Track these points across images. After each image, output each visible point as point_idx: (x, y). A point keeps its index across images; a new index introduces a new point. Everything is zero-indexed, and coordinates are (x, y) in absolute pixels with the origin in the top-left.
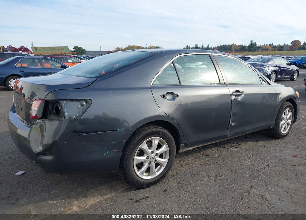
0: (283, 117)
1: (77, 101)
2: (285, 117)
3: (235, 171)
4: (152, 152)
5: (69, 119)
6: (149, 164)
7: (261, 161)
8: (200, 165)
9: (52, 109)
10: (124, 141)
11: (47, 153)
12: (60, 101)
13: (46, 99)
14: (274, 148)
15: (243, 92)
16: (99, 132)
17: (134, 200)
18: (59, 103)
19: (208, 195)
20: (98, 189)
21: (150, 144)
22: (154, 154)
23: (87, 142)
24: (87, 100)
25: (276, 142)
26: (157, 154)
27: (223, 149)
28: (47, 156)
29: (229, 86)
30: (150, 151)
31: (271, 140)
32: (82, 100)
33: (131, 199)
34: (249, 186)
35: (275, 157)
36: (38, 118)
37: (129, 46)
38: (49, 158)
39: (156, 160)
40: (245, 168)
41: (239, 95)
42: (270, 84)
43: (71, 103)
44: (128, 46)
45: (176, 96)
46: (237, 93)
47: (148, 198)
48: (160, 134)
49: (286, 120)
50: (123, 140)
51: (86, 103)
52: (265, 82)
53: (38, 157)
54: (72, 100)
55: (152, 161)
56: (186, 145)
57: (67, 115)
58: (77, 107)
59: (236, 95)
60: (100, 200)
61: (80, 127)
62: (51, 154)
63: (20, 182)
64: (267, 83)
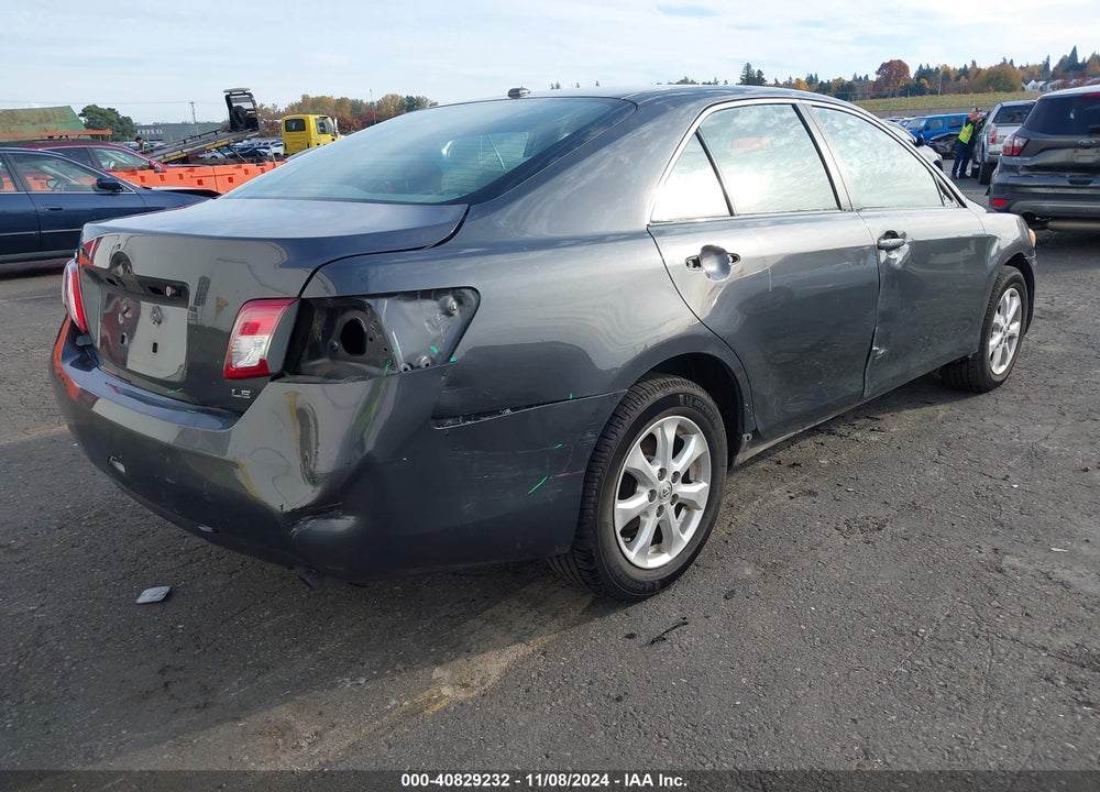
0: (997, 324)
1: (430, 298)
2: (1002, 320)
3: (914, 506)
4: (662, 472)
5: (409, 369)
6: (658, 516)
7: (975, 466)
8: (791, 498)
9: (327, 333)
10: (591, 437)
11: (332, 509)
12: (368, 301)
13: (306, 295)
14: (989, 421)
15: (904, 236)
16: (508, 411)
17: (643, 638)
18: (363, 307)
19: (877, 590)
20: (492, 616)
21: (650, 447)
22: (669, 478)
23: (476, 452)
24: (463, 290)
25: (985, 401)
26: (676, 474)
27: (832, 439)
28: (331, 517)
29: (868, 217)
30: (655, 470)
31: (966, 398)
32: (446, 291)
33: (631, 636)
34: (987, 549)
35: (1013, 451)
36: (267, 375)
37: (305, 98)
38: (343, 524)
39: (675, 497)
40: (939, 495)
41: (895, 247)
42: (964, 206)
43: (408, 307)
44: (300, 100)
45: (731, 259)
46: (891, 242)
47: (686, 624)
48: (679, 406)
49: (1005, 328)
50: (589, 435)
51: (460, 302)
52: (951, 199)
53: (294, 525)
54: (412, 295)
55: (666, 502)
56: (758, 437)
57: (399, 350)
58: (431, 323)
59: (889, 249)
60: (522, 652)
61: (449, 398)
62: (348, 512)
63: (172, 628)
64: (955, 202)
